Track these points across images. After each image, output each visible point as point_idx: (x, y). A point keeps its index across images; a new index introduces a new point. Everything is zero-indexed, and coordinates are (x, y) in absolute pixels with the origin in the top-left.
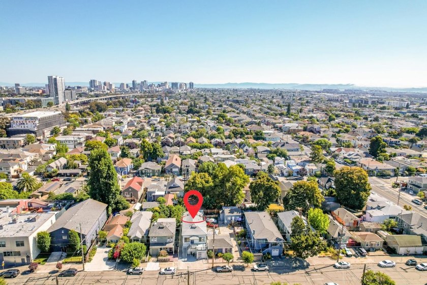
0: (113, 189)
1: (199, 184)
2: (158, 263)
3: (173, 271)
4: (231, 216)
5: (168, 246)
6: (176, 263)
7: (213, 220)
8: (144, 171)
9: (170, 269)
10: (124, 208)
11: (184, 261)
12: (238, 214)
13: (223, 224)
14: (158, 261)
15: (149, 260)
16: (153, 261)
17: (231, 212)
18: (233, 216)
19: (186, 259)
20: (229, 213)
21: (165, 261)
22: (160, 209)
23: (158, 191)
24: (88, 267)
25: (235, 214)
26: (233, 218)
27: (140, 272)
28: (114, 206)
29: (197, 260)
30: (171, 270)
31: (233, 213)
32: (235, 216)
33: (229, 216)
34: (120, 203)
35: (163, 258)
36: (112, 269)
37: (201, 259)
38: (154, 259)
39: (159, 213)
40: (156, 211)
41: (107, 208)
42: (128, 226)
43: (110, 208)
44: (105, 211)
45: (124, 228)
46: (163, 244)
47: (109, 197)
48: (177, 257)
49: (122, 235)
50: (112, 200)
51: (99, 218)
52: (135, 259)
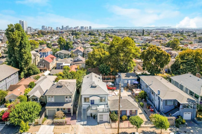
0: (25, 57)
2: (53, 127)
4: (128, 80)
5: (66, 106)
6: (73, 126)
7: (111, 84)
8: (58, 55)
10: (34, 74)
11: (83, 125)
12: (134, 78)
14: (53, 124)
15: (43, 123)
16: (48, 124)
18: (129, 79)
19: (85, 123)
20: (126, 77)
21: (61, 124)
22: (64, 73)
23: (65, 63)
26: (129, 81)
28: (26, 72)
29: (98, 124)
31: (129, 77)
32: (131, 80)
33: (126, 79)
34: (32, 69)
35: (59, 120)
37: (102, 122)
38: (49, 121)
39: (63, 77)
40: (60, 75)
41: (20, 73)
42: (31, 86)
43: (22, 73)
44: (17, 75)
45: (26, 88)
46: (62, 104)
47: (21, 64)
48: (76, 119)
49: (23, 94)
50: (24, 66)
51: (6, 79)
52: (23, 122)
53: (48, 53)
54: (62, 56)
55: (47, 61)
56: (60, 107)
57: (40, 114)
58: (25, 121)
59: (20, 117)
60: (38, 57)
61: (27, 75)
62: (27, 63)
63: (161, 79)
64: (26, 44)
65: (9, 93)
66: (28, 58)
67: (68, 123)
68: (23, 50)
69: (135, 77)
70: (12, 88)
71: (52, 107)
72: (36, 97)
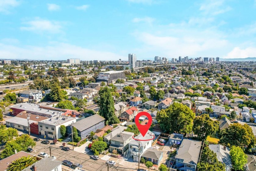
0: (110, 111)
1: (162, 115)
3: (113, 163)
4: (174, 140)
5: (119, 148)
6: (120, 159)
7: (163, 140)
8: (145, 106)
9: (112, 162)
10: (115, 123)
11: (125, 160)
12: (179, 139)
13: (169, 145)
14: (111, 156)
15: (106, 154)
16: (109, 155)
17: (175, 137)
19: (127, 159)
20: (173, 137)
21: (114, 157)
22: (132, 127)
23: (141, 117)
24: (76, 149)
25: (177, 139)
26: (176, 142)
27: (96, 159)
28: (110, 121)
29: (134, 162)
30: (112, 163)
31: (175, 138)
33: (173, 140)
34: (113, 119)
35: (115, 155)
36: (85, 153)
37: (136, 161)
38: (110, 154)
39: (131, 129)
40: (130, 127)
42: (108, 132)
43: (107, 121)
44: (104, 122)
45: (105, 133)
46: (118, 146)
47: (107, 115)
48: (123, 156)
49: (102, 136)
50: (108, 117)
51: (96, 125)
52: (96, 151)
53: (137, 102)
54: (149, 107)
55: (128, 113)
56: (117, 148)
57: (106, 149)
58: (97, 150)
59: (95, 148)
60: (123, 108)
61: (110, 124)
62: (110, 115)
63: (195, 144)
65: (96, 134)
66: (111, 111)
67: (118, 157)
68: (108, 106)
69: (180, 139)
70: (98, 131)
71: (113, 147)
72: (107, 139)
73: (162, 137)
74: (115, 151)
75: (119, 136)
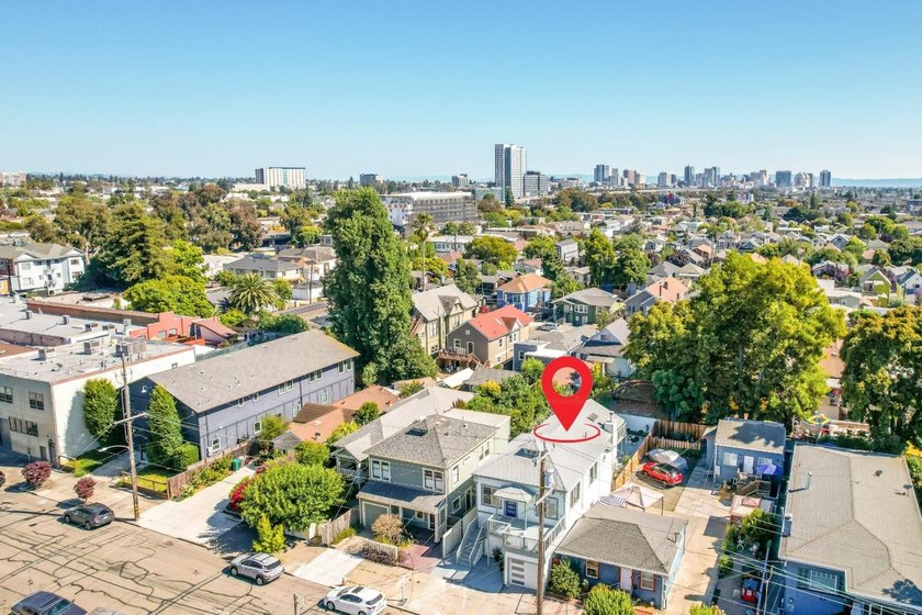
0: (383, 311)
1: (657, 329)
2: (359, 561)
3: (363, 606)
4: (741, 454)
5: (418, 504)
7: (672, 457)
9: (359, 595)
10: (410, 375)
11: (450, 581)
12: (770, 449)
13: (710, 482)
14: (365, 554)
15: (335, 541)
16: (350, 551)
17: (744, 435)
18: (749, 453)
19: (462, 574)
20: (734, 437)
21: (383, 559)
22: (503, 389)
23: (547, 347)
24: (156, 516)
25: (758, 445)
26: (749, 461)
27: (259, 576)
28: (385, 364)
29: (504, 589)
30: (358, 600)
31: (748, 441)
32: (757, 454)
33: (731, 450)
34: (403, 356)
36: (203, 541)
37: (519, 588)
38: (359, 541)
39: (496, 401)
40: (488, 393)
41: (359, 364)
42: (364, 416)
43: (371, 368)
44: (349, 372)
45: (347, 420)
46: (408, 493)
47: (369, 334)
48: (439, 556)
49: (322, 440)
50: (376, 342)
51: (299, 379)
52: (265, 524)
53: (526, 294)
54: (581, 315)
55: (481, 330)
56: (402, 504)
57: (333, 513)
58: (275, 521)
59: (263, 507)
60: (459, 310)
61: (387, 378)
62: (388, 336)
63: (878, 473)
64: (387, 265)
65: (295, 429)
66: (390, 316)
67: (407, 563)
68: (376, 286)
69: (776, 446)
70: (308, 414)
71: (377, 498)
72: (350, 454)
73: (663, 441)
74: (389, 523)
75: (421, 433)
